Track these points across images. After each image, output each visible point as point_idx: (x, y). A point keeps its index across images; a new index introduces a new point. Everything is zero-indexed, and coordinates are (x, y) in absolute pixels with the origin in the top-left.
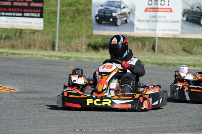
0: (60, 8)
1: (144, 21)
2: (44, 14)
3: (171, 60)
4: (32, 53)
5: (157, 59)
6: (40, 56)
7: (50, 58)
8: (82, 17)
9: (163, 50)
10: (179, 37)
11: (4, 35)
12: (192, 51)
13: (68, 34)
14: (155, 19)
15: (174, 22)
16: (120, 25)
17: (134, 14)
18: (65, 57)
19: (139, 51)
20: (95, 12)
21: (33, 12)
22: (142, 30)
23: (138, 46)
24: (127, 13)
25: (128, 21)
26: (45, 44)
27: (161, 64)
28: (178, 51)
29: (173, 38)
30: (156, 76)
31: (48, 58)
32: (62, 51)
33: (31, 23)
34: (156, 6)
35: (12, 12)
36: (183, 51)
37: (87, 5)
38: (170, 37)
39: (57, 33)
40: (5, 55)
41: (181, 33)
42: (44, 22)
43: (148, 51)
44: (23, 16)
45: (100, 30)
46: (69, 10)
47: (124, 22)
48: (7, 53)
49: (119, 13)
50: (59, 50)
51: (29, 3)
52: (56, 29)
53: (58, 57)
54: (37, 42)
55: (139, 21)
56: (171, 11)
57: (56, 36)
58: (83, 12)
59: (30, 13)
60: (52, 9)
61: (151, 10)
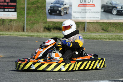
0: (27, 6)
1: (78, 12)
2: (17, 10)
3: (95, 36)
4: (10, 33)
5: (87, 35)
6: (15, 35)
7: (21, 37)
8: (40, 11)
9: (90, 30)
12: (107, 30)
13: (32, 21)
14: (85, 11)
16: (63, 15)
17: (71, 8)
18: (30, 35)
20: (48, 7)
21: (10, 9)
22: (77, 18)
24: (67, 8)
25: (68, 13)
26: (18, 28)
27: (89, 39)
28: (99, 30)
29: (96, 22)
31: (20, 36)
32: (29, 32)
33: (9, 15)
34: (85, 3)
36: (102, 30)
37: (43, 3)
38: (94, 22)
39: (25, 21)
41: (101, 19)
42: (17, 14)
43: (81, 31)
44: (4, 11)
45: (51, 18)
46: (32, 7)
47: (65, 13)
49: (62, 8)
50: (27, 31)
51: (8, 3)
52: (24, 18)
53: (26, 35)
54: (13, 27)
55: (75, 12)
56: (94, 6)
57: (24, 23)
58: (41, 7)
59: (8, 9)
60: (22, 6)
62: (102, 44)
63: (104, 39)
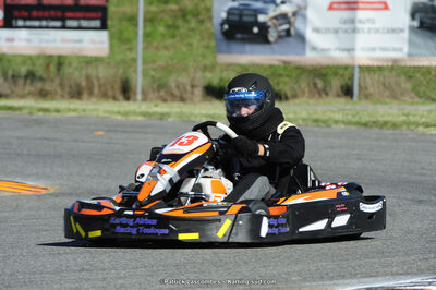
0: (144, 7)
1: (327, 31)
2: (109, 22)
3: (389, 115)
4: (84, 107)
5: (358, 113)
6: (101, 114)
7: (124, 118)
8: (192, 25)
9: (371, 94)
10: (403, 64)
11: (23, 70)
13: (162, 63)
15: (393, 31)
16: (276, 42)
17: (305, 17)
18: (155, 114)
19: (317, 96)
20: (221, 14)
21: (85, 18)
22: (323, 50)
23: (315, 85)
24: (290, 15)
25: (292, 31)
26: (113, 88)
27: (366, 125)
28: (402, 94)
29: (392, 67)
30: (356, 152)
31: (119, 117)
32: (151, 100)
35: (40, 19)
36: (413, 95)
38: (385, 64)
39: (140, 62)
40: (25, 112)
41: (410, 55)
42: (111, 37)
43: (338, 96)
44: (64, 27)
45: (229, 52)
46: (163, 11)
47: (284, 33)
48: (31, 108)
49: (272, 14)
50: (145, 99)
52: (137, 53)
53: (144, 114)
54: (96, 83)
57: (136, 68)
58: (196, 15)
59: (78, 19)
60: (127, 9)
61: (343, 6)
62: (414, 144)
63: (422, 124)
